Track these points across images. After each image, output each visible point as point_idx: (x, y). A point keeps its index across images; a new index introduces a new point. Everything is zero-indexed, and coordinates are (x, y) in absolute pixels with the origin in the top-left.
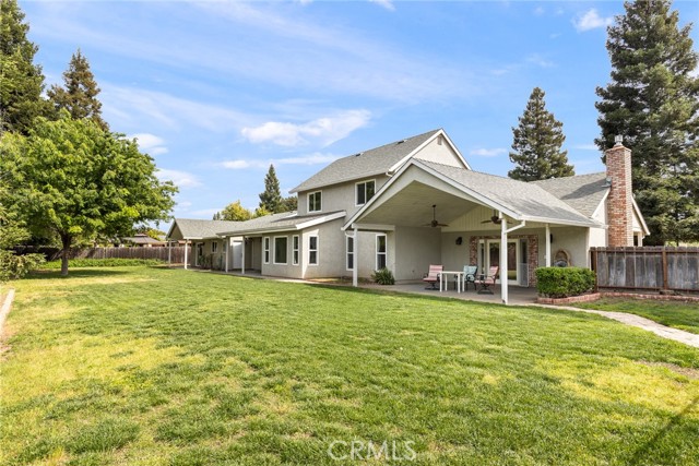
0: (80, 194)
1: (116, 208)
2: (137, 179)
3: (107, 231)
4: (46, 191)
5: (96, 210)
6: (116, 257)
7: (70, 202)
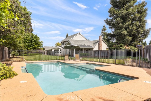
0: (29, 44)
1: (34, 45)
2: (37, 41)
3: (33, 49)
4: (25, 44)
5: (31, 46)
6: (35, 53)
7: (28, 45)
